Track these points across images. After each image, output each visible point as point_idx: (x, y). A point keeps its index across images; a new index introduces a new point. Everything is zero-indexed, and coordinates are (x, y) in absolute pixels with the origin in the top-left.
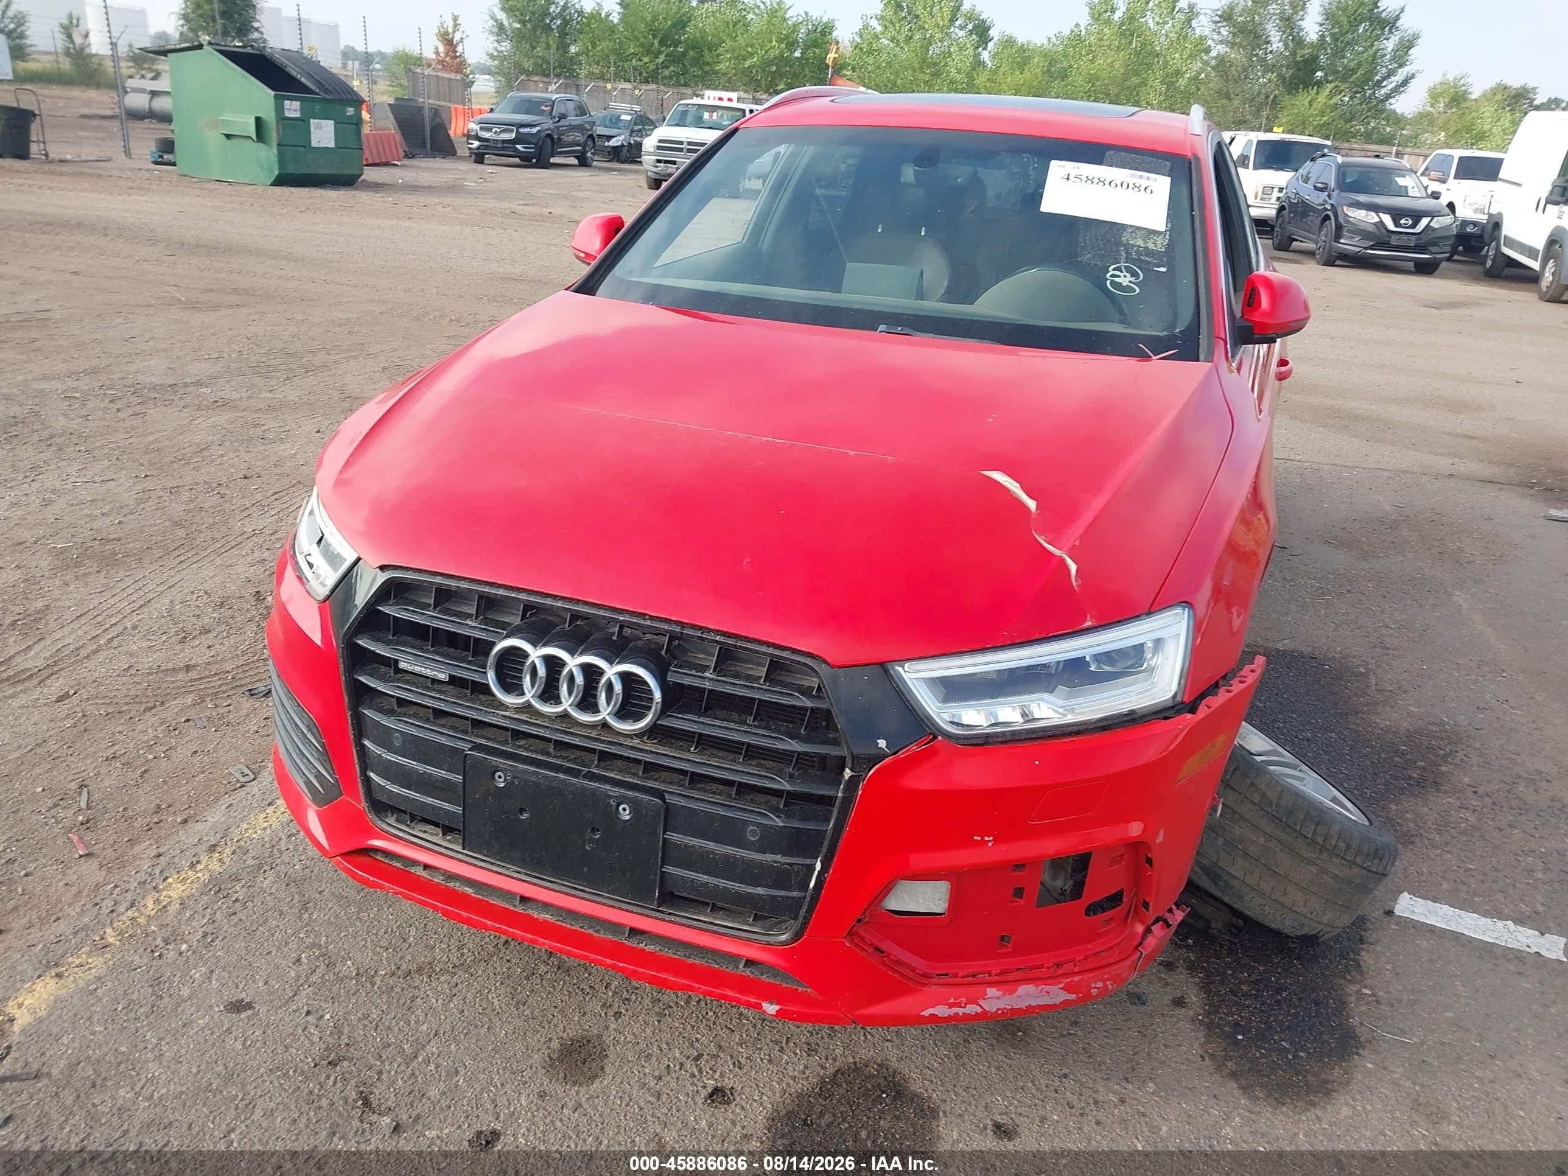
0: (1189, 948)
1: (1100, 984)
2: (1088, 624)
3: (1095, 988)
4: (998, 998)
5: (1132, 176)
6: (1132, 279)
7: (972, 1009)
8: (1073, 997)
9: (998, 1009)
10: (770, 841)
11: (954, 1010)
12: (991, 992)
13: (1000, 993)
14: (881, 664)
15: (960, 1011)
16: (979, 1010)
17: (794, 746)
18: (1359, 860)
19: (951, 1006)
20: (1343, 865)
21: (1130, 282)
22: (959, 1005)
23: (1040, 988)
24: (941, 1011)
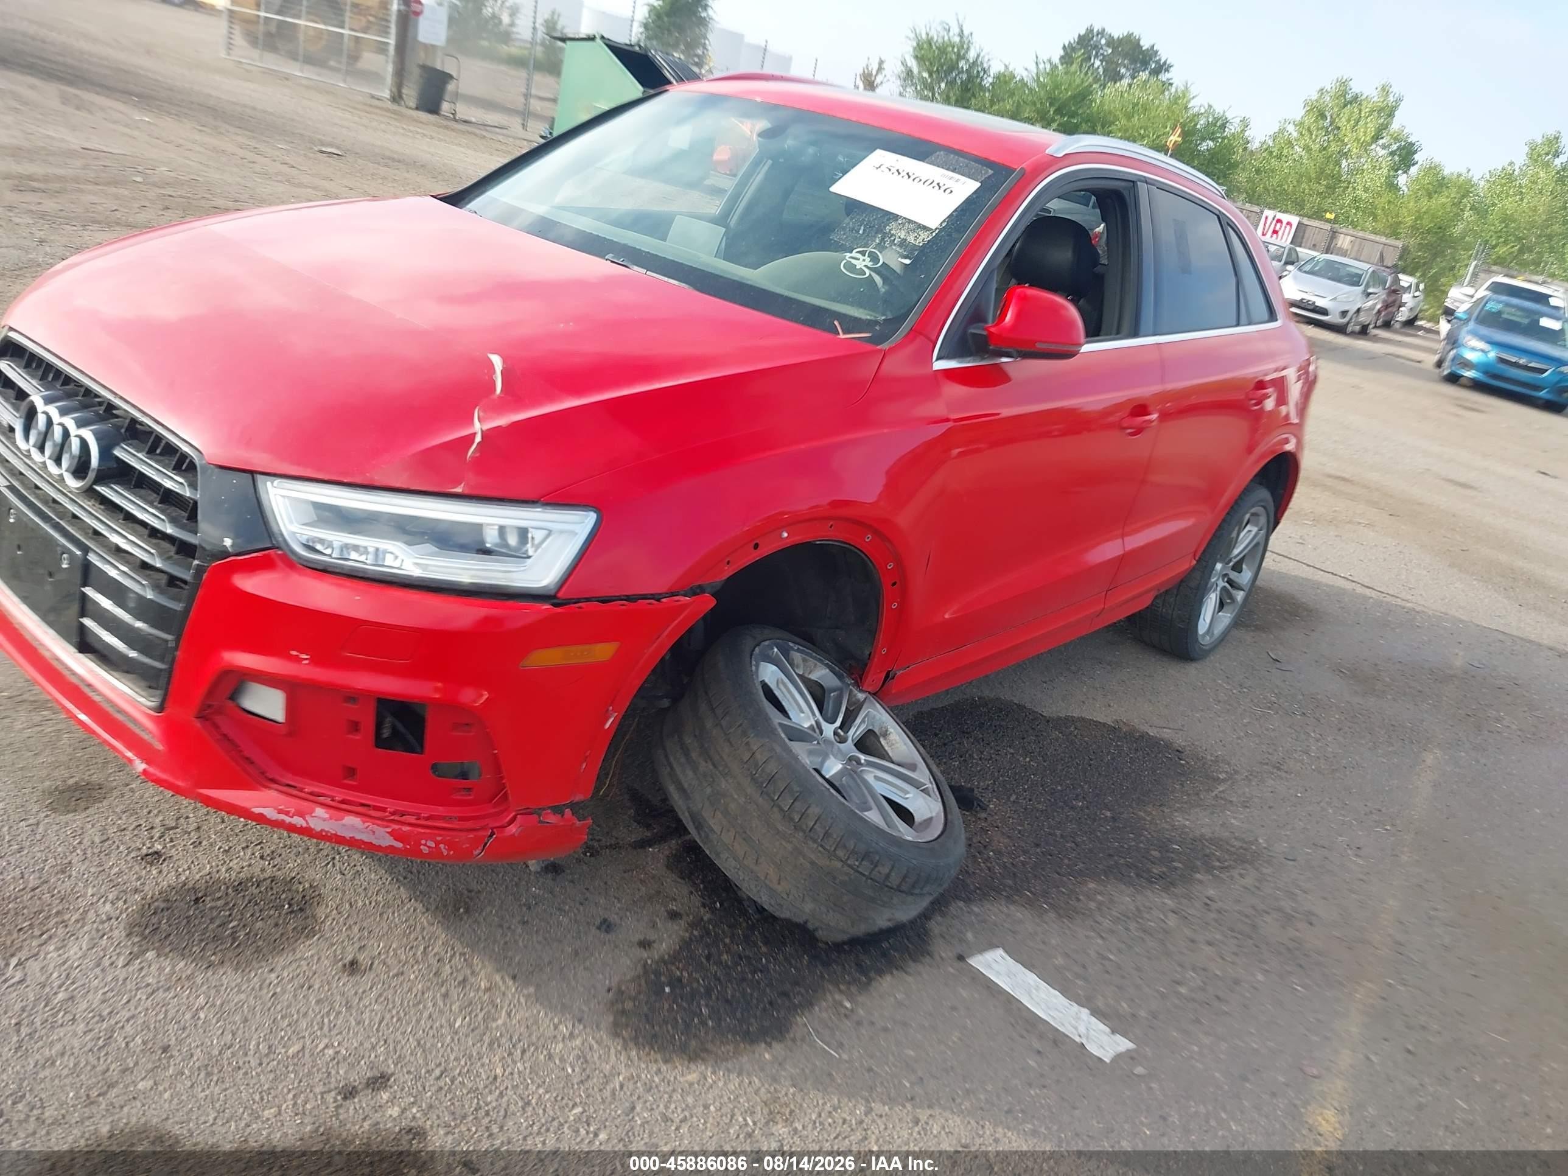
0: (713, 910)
1: (432, 844)
2: (459, 490)
3: (425, 845)
4: (324, 820)
5: (943, 175)
6: (870, 264)
7: (298, 821)
8: (399, 845)
9: (322, 830)
10: (143, 609)
11: (282, 817)
12: (320, 811)
13: (327, 816)
14: (252, 473)
15: (288, 819)
16: (304, 825)
17: (169, 530)
18: (840, 853)
19: (280, 812)
20: (820, 851)
21: (866, 266)
22: (287, 813)
23: (367, 824)
24: (270, 813)
